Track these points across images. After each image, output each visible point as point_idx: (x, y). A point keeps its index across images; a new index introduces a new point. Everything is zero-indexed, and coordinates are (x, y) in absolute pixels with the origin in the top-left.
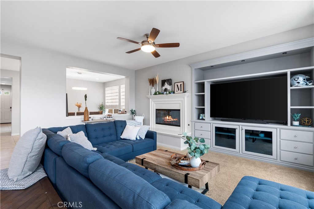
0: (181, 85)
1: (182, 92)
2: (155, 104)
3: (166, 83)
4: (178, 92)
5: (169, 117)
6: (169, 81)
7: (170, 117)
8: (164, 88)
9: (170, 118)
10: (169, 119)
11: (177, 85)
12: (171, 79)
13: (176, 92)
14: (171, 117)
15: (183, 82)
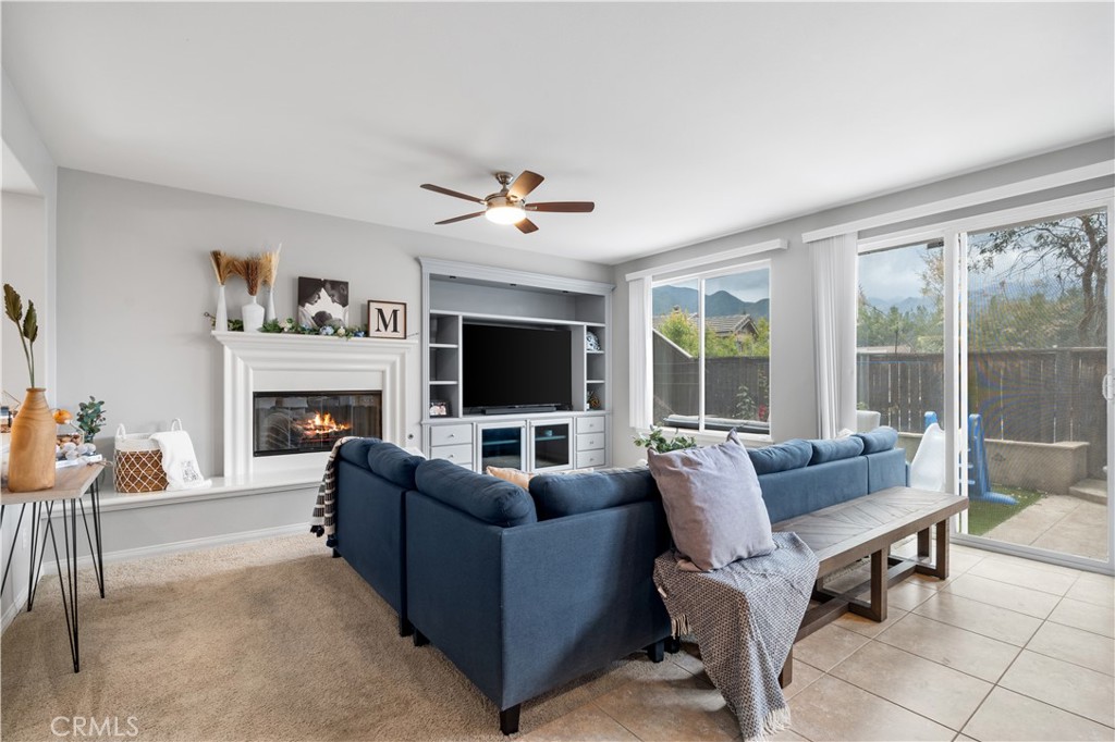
0: (395, 312)
1: (401, 334)
2: (251, 371)
3: (323, 293)
4: (383, 333)
5: (323, 420)
6: (339, 290)
7: (327, 417)
8: (311, 310)
9: (326, 422)
10: (321, 428)
11: (380, 311)
12: (346, 284)
13: (372, 332)
14: (330, 419)
15: (405, 304)
